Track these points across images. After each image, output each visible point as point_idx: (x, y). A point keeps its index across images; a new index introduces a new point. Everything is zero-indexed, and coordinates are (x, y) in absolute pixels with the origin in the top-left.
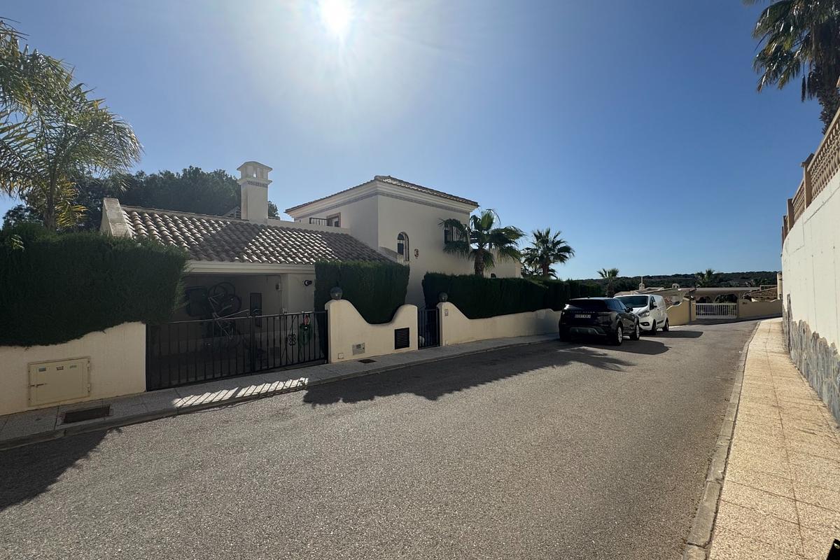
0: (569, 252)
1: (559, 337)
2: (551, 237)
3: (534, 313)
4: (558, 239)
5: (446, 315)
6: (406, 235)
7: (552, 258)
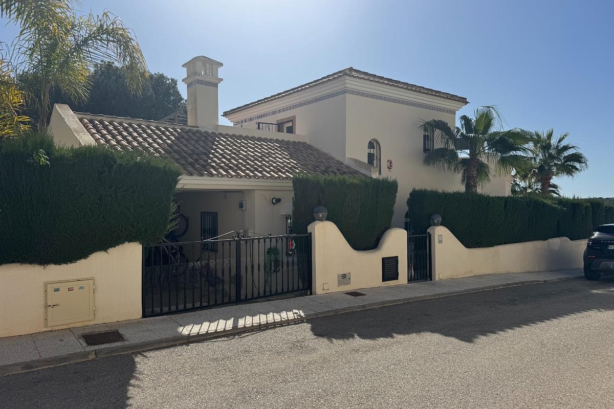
0: (580, 162)
1: (583, 274)
2: (554, 141)
3: (545, 242)
4: (563, 143)
5: (440, 242)
6: (377, 143)
7: (554, 169)
